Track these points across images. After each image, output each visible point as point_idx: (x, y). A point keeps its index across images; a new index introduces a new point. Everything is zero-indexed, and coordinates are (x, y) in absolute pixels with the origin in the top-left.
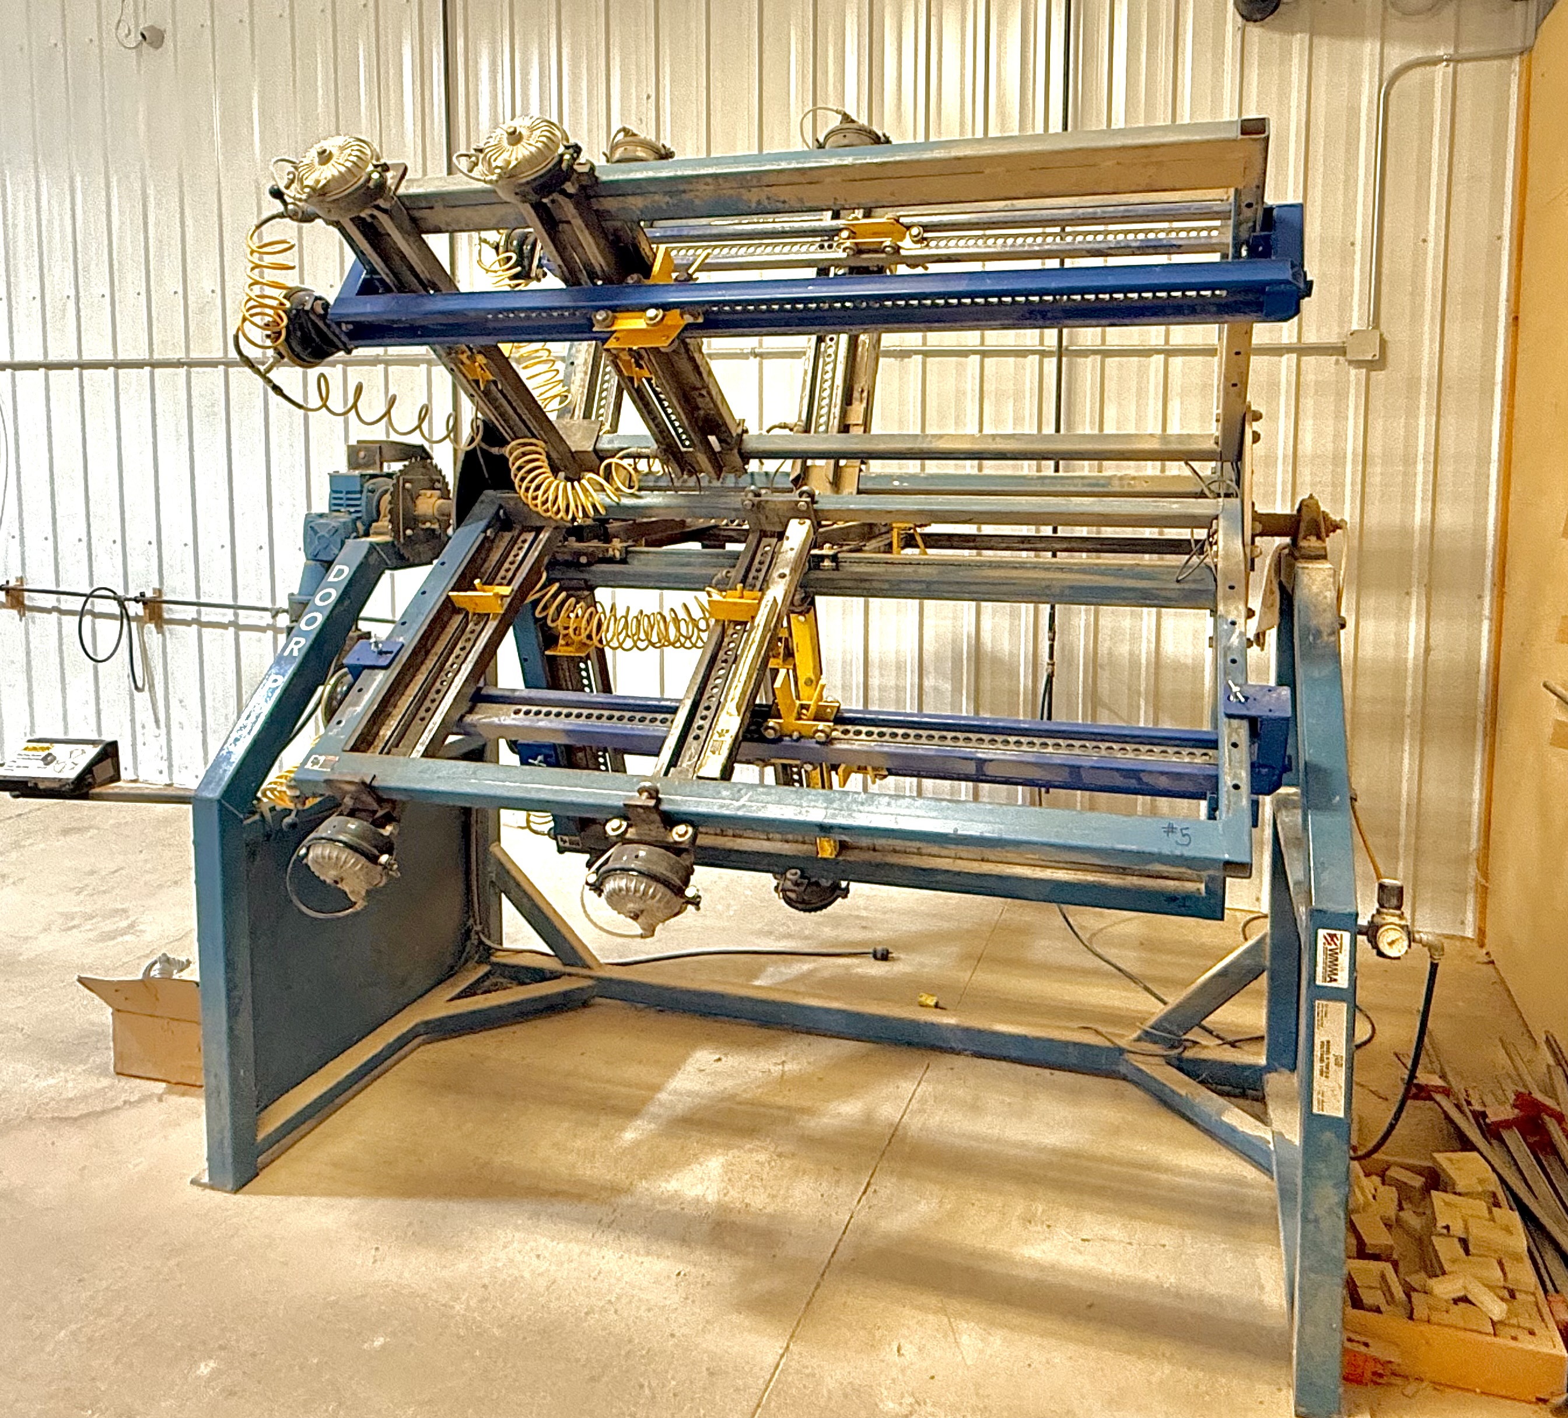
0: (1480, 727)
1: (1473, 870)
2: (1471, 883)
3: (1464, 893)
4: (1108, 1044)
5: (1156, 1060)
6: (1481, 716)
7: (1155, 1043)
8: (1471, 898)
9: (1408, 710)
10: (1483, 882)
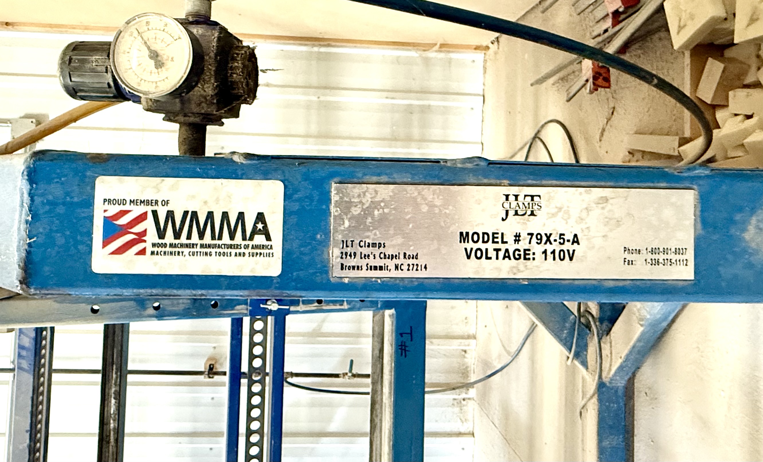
0: (323, 50)
1: (432, 54)
2: (442, 55)
3: (450, 61)
4: (595, 400)
5: (606, 347)
6: (316, 49)
7: (586, 346)
8: (452, 55)
9: (314, 98)
10: (437, 48)
